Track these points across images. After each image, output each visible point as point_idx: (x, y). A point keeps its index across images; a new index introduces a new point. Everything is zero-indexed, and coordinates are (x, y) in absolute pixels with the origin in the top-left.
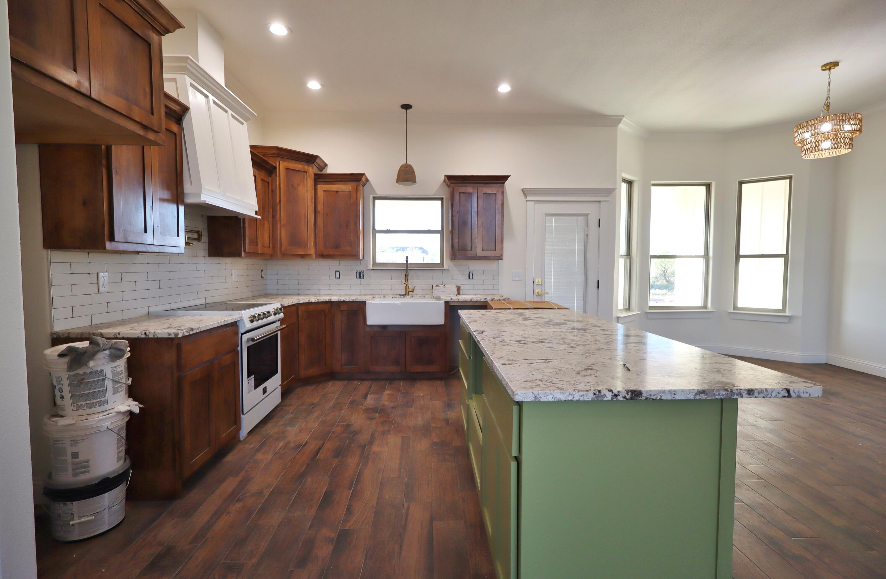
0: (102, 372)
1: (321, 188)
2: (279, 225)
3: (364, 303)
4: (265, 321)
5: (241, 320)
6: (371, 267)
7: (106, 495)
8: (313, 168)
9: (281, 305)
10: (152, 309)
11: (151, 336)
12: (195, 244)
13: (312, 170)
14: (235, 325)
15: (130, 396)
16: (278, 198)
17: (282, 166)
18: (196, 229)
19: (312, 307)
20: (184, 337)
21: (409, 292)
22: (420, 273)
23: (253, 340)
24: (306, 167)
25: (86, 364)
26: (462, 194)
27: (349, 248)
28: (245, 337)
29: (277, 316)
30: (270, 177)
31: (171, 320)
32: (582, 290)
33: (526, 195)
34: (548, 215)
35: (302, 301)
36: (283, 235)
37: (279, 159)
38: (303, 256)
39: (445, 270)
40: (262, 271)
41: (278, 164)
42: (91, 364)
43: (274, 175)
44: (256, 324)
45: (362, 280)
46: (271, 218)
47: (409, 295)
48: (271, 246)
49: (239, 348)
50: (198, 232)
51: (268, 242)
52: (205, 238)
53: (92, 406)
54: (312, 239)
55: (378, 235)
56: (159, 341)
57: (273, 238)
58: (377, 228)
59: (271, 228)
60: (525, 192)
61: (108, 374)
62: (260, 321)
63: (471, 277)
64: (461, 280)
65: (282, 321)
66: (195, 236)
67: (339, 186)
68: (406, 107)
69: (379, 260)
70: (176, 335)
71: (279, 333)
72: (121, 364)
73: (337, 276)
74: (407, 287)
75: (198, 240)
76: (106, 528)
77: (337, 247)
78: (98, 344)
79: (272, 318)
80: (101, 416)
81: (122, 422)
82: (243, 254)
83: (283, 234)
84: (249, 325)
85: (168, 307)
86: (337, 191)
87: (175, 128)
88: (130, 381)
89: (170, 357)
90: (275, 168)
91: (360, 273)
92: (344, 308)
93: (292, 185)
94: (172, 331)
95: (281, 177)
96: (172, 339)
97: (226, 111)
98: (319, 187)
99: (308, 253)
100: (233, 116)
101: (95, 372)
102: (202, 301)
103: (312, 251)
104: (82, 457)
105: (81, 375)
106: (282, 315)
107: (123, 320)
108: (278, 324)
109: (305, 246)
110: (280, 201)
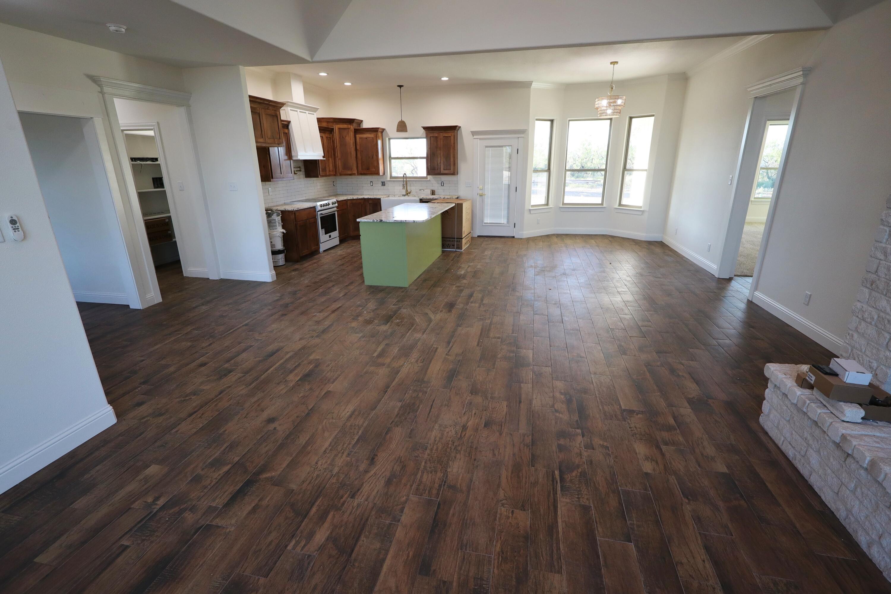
0: (275, 220)
1: (358, 136)
2: (337, 159)
3: (380, 199)
4: (327, 207)
5: (317, 205)
6: (389, 179)
7: (280, 255)
8: (353, 126)
9: (337, 200)
10: (286, 201)
11: (286, 210)
12: (299, 173)
13: (352, 127)
14: (314, 208)
15: (283, 229)
16: (336, 145)
17: (336, 127)
18: (299, 166)
19: (354, 201)
20: (296, 210)
21: (407, 193)
22: (414, 182)
23: (322, 214)
24: (349, 126)
25: (271, 217)
26: (431, 137)
27: (374, 170)
28: (319, 213)
29: (334, 205)
30: (331, 134)
31: (292, 205)
32: (507, 192)
33: (473, 136)
34: (486, 147)
35: (349, 198)
36: (340, 165)
37: (335, 123)
38: (351, 175)
39: (428, 181)
40: (333, 182)
41: (334, 126)
42: (272, 217)
43: (333, 132)
44: (323, 208)
45: (384, 187)
46: (333, 156)
47: (408, 195)
48: (334, 170)
49: (317, 217)
50: (300, 167)
51: (332, 168)
52: (303, 170)
53: (273, 229)
54: (355, 166)
55: (393, 161)
56: (289, 211)
57: (335, 166)
58: (392, 156)
59: (333, 161)
60: (474, 133)
61: (277, 220)
62: (325, 207)
63: (442, 185)
64: (436, 186)
65: (337, 207)
66: (299, 169)
67: (367, 135)
68: (400, 86)
69: (394, 174)
70: (294, 210)
71: (336, 213)
72: (280, 217)
73: (372, 185)
74: (407, 190)
75: (300, 171)
76: (281, 265)
77: (368, 169)
78: (273, 211)
79: (331, 206)
80: (276, 232)
81: (281, 235)
82: (319, 176)
83: (339, 163)
84: (319, 208)
85: (291, 201)
86: (366, 138)
87: (286, 131)
88: (282, 224)
89: (293, 217)
90: (333, 129)
91: (383, 183)
92: (370, 202)
93: (342, 137)
94: (292, 209)
95: (337, 133)
96: (292, 211)
97: (305, 113)
98: (357, 136)
99: (353, 173)
100: (309, 113)
101: (273, 219)
102: (304, 198)
103: (355, 172)
104: (273, 243)
105: (270, 220)
106: (337, 205)
107: (277, 205)
108: (335, 209)
109: (351, 169)
110: (337, 146)
